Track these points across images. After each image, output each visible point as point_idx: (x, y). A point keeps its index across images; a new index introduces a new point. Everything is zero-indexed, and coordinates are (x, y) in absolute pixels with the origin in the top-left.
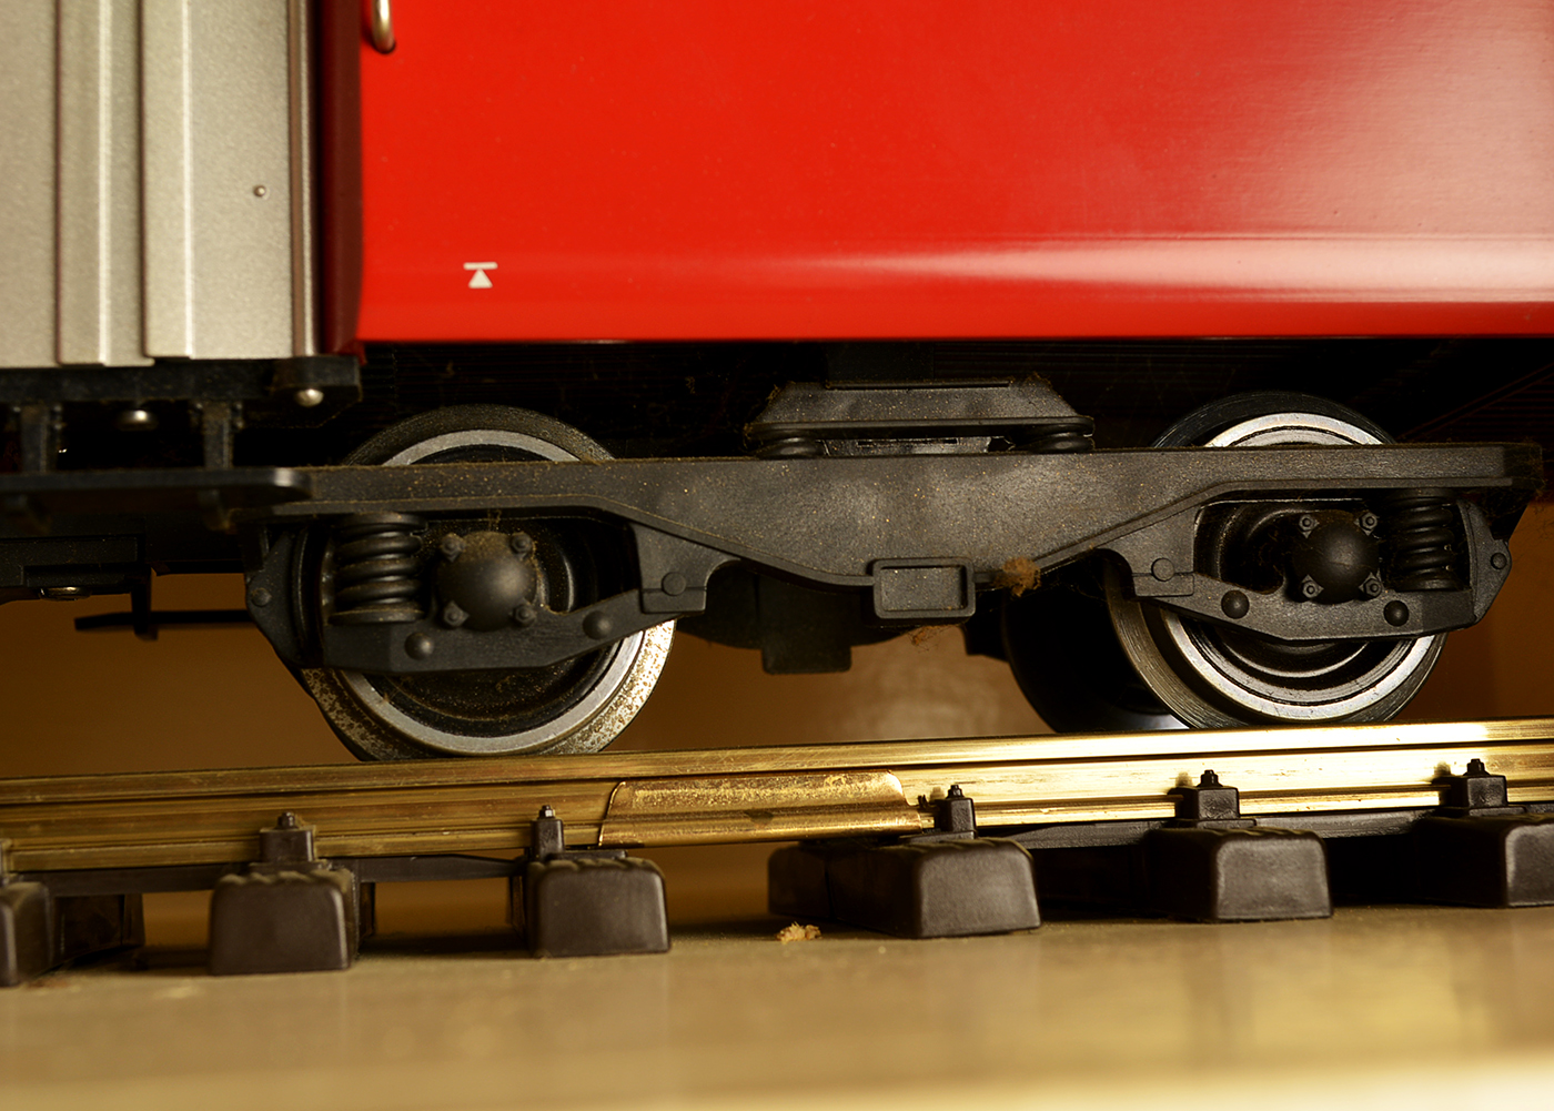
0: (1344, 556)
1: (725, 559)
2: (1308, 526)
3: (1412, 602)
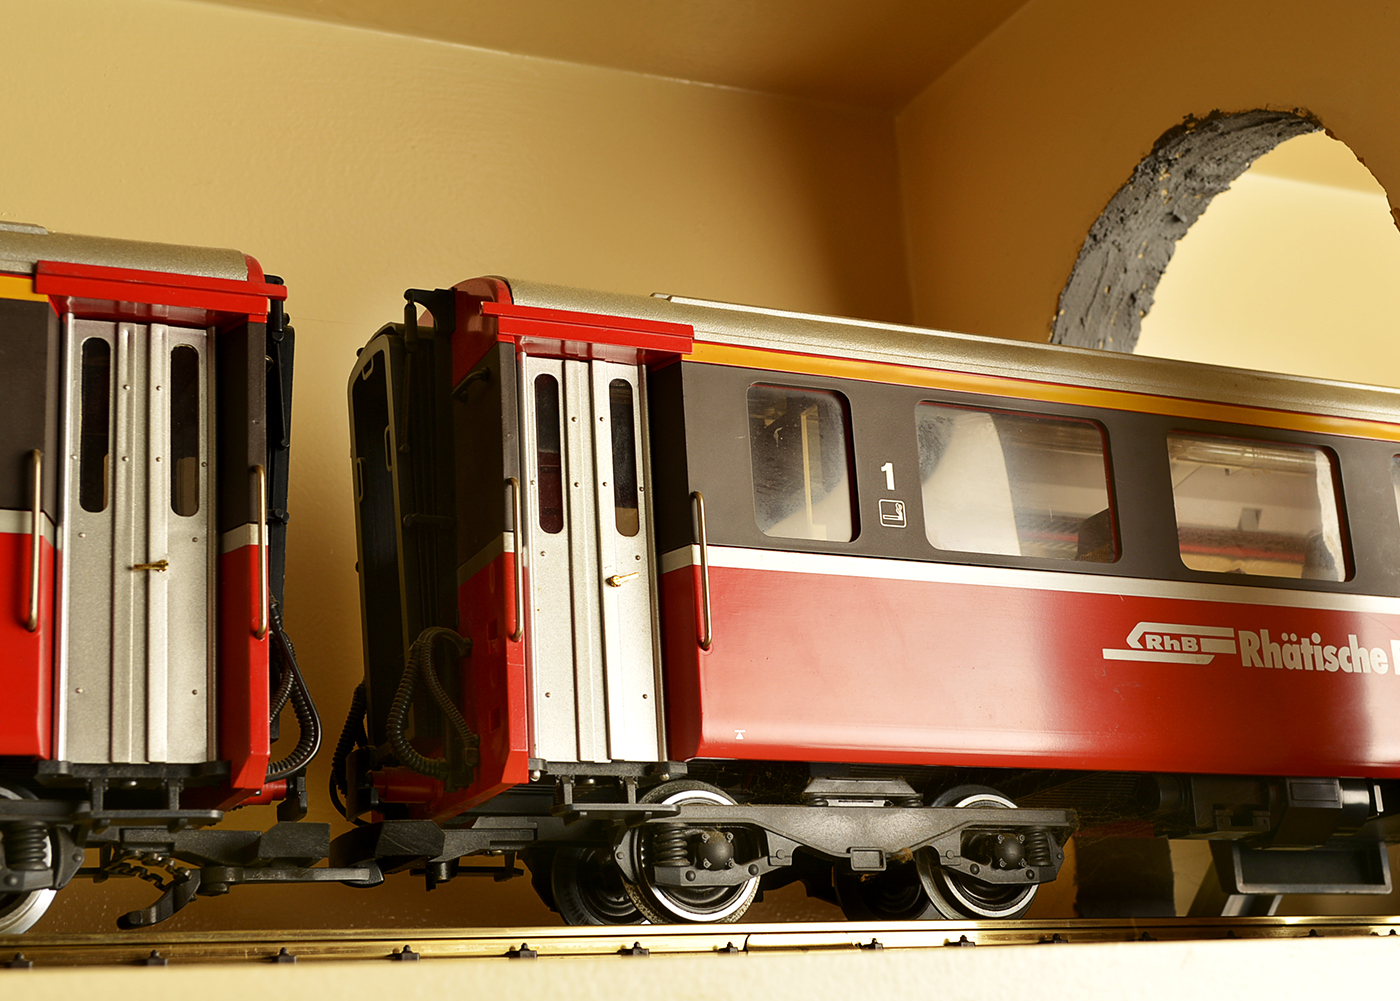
0: (1012, 851)
1: (799, 845)
2: (1000, 838)
3: (1035, 870)
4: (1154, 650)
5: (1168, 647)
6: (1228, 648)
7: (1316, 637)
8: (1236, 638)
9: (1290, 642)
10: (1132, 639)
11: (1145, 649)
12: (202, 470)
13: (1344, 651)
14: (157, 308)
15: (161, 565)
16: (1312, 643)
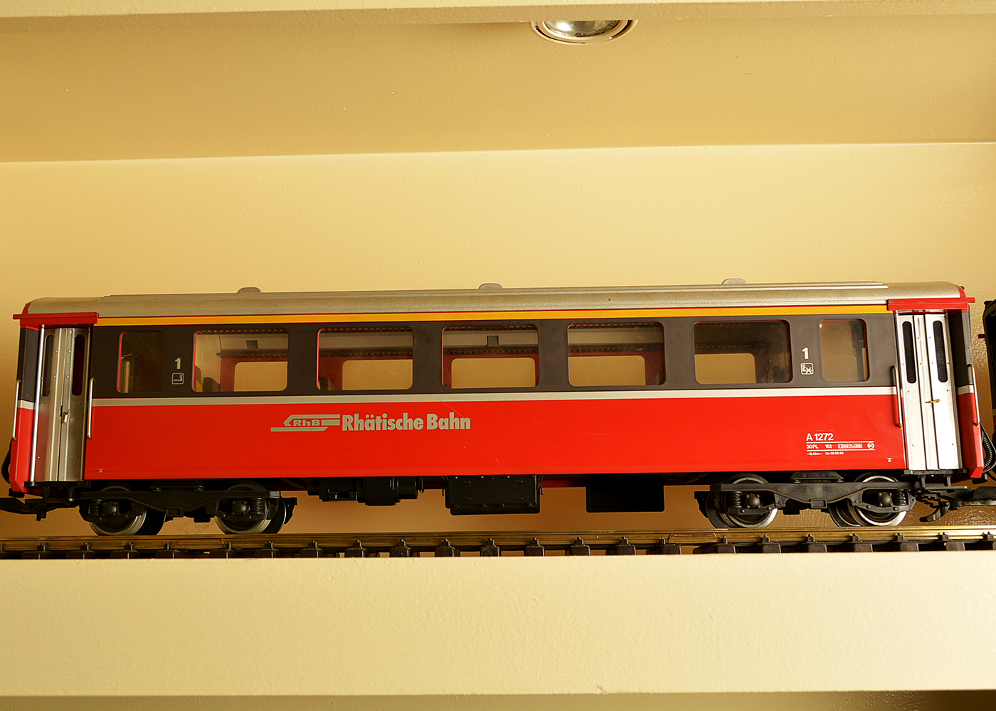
4: (297, 426)
5: (304, 425)
6: (337, 423)
7: (385, 416)
8: (341, 419)
9: (370, 418)
10: (287, 423)
11: (292, 426)
12: (948, 366)
13: (400, 421)
14: (927, 310)
15: (938, 401)
16: (382, 418)
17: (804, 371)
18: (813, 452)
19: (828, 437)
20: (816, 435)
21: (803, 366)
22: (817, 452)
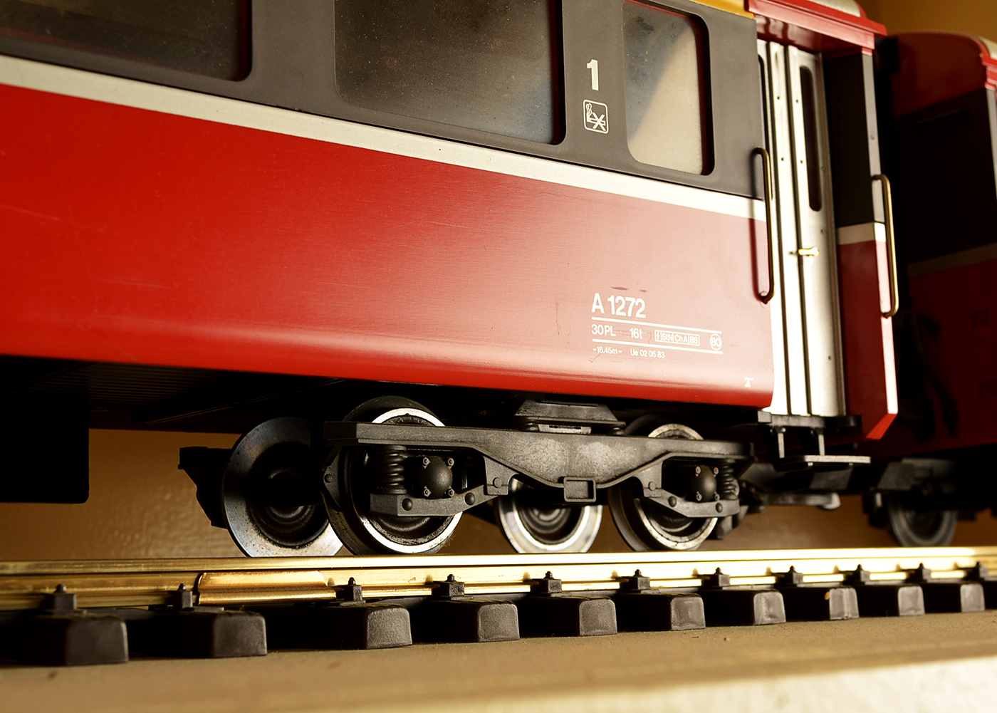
17: (589, 120)
18: (604, 345)
19: (636, 308)
20: (611, 299)
21: (588, 104)
22: (613, 346)
